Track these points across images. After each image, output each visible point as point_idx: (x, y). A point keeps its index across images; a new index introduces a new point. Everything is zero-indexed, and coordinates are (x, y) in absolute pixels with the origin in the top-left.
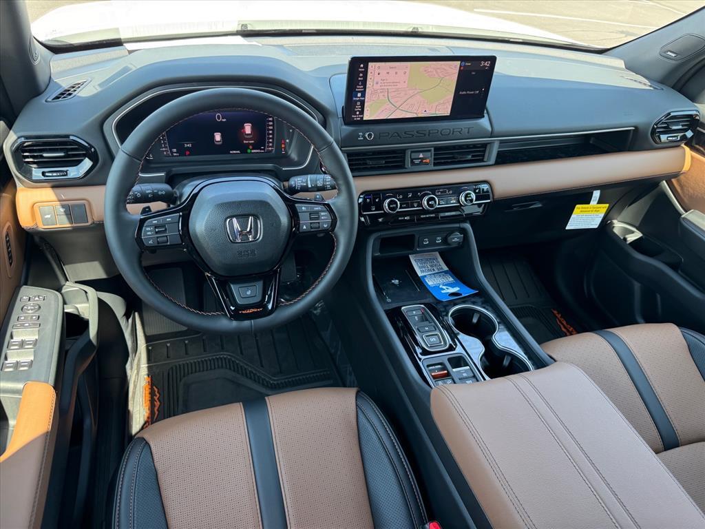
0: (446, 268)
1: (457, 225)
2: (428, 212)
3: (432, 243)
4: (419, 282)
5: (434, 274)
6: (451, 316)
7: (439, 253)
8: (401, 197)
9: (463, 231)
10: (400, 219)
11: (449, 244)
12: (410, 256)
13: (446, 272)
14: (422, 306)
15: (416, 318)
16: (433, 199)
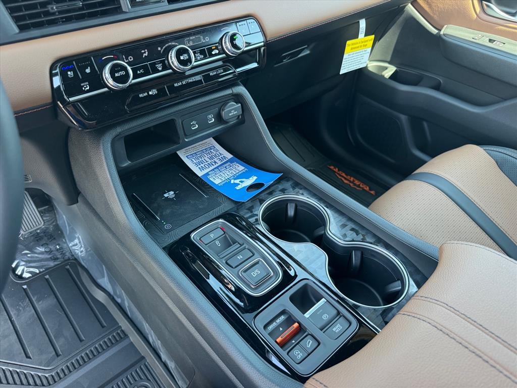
0: (229, 156)
1: (228, 92)
2: (181, 76)
3: (204, 126)
4: (201, 184)
5: (217, 168)
6: (262, 220)
7: (213, 138)
8: (131, 59)
9: (238, 98)
10: (141, 95)
11: (225, 122)
12: (178, 152)
13: (231, 161)
14: (221, 220)
15: (217, 242)
16: (184, 51)
